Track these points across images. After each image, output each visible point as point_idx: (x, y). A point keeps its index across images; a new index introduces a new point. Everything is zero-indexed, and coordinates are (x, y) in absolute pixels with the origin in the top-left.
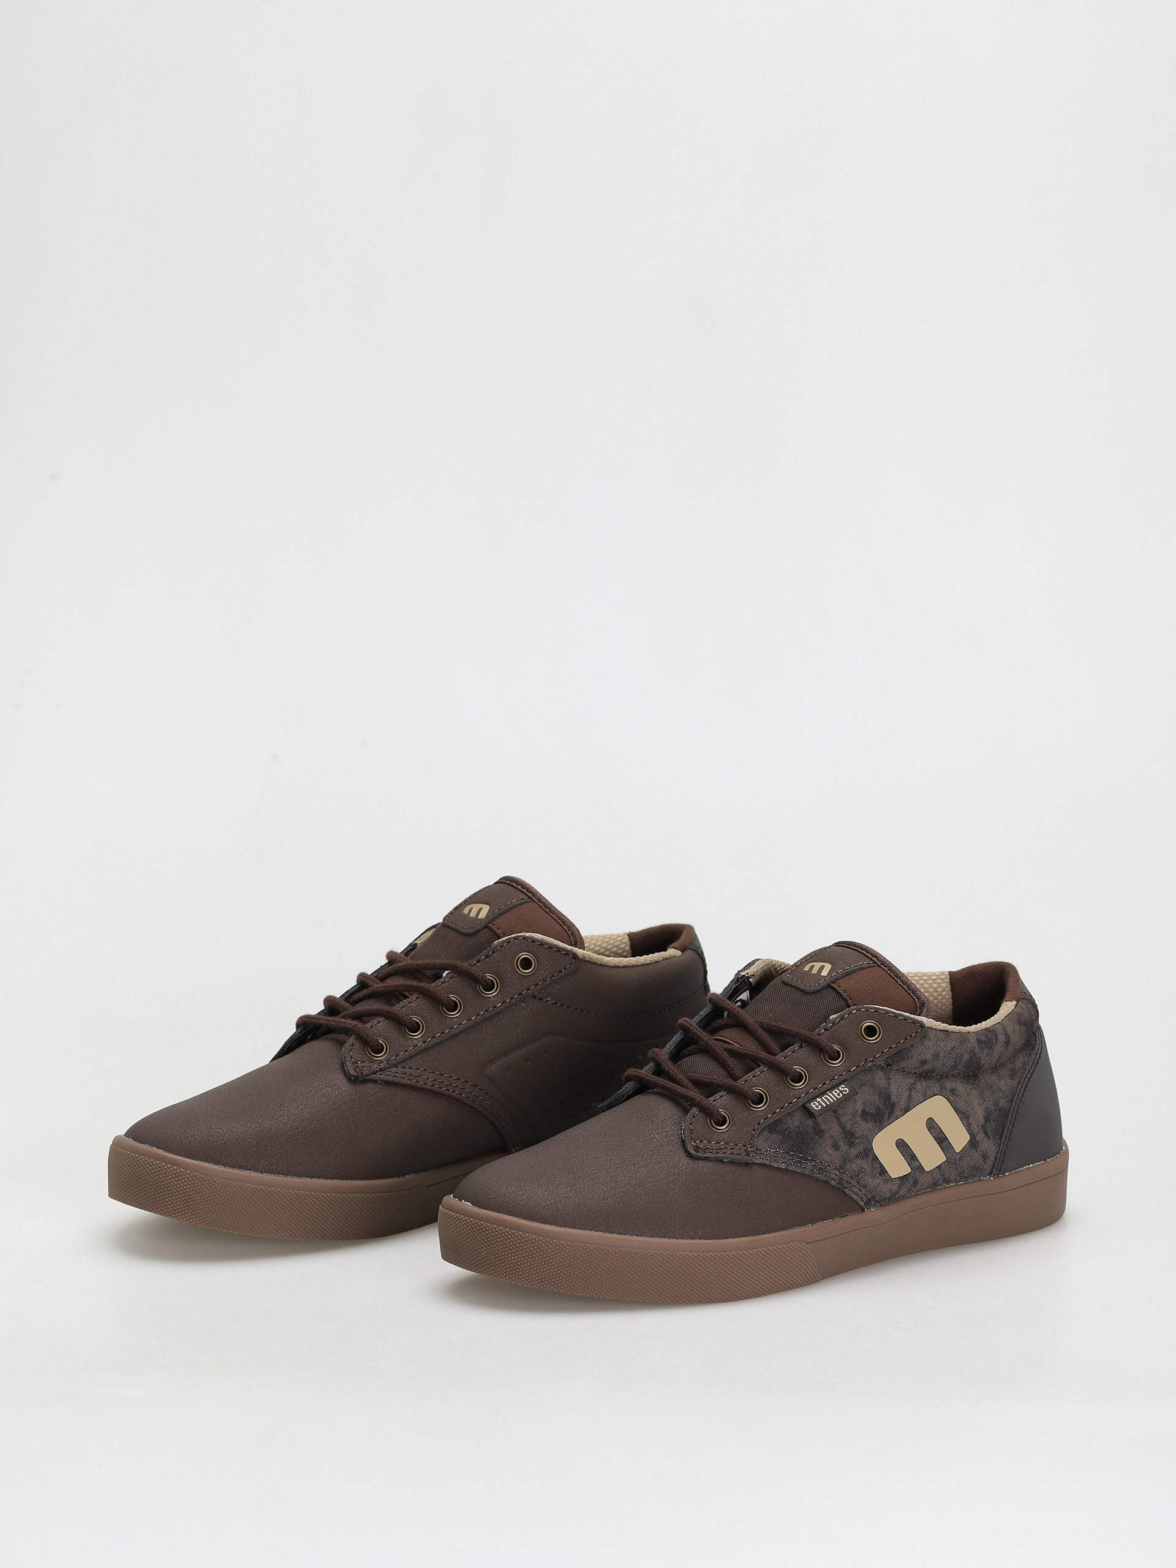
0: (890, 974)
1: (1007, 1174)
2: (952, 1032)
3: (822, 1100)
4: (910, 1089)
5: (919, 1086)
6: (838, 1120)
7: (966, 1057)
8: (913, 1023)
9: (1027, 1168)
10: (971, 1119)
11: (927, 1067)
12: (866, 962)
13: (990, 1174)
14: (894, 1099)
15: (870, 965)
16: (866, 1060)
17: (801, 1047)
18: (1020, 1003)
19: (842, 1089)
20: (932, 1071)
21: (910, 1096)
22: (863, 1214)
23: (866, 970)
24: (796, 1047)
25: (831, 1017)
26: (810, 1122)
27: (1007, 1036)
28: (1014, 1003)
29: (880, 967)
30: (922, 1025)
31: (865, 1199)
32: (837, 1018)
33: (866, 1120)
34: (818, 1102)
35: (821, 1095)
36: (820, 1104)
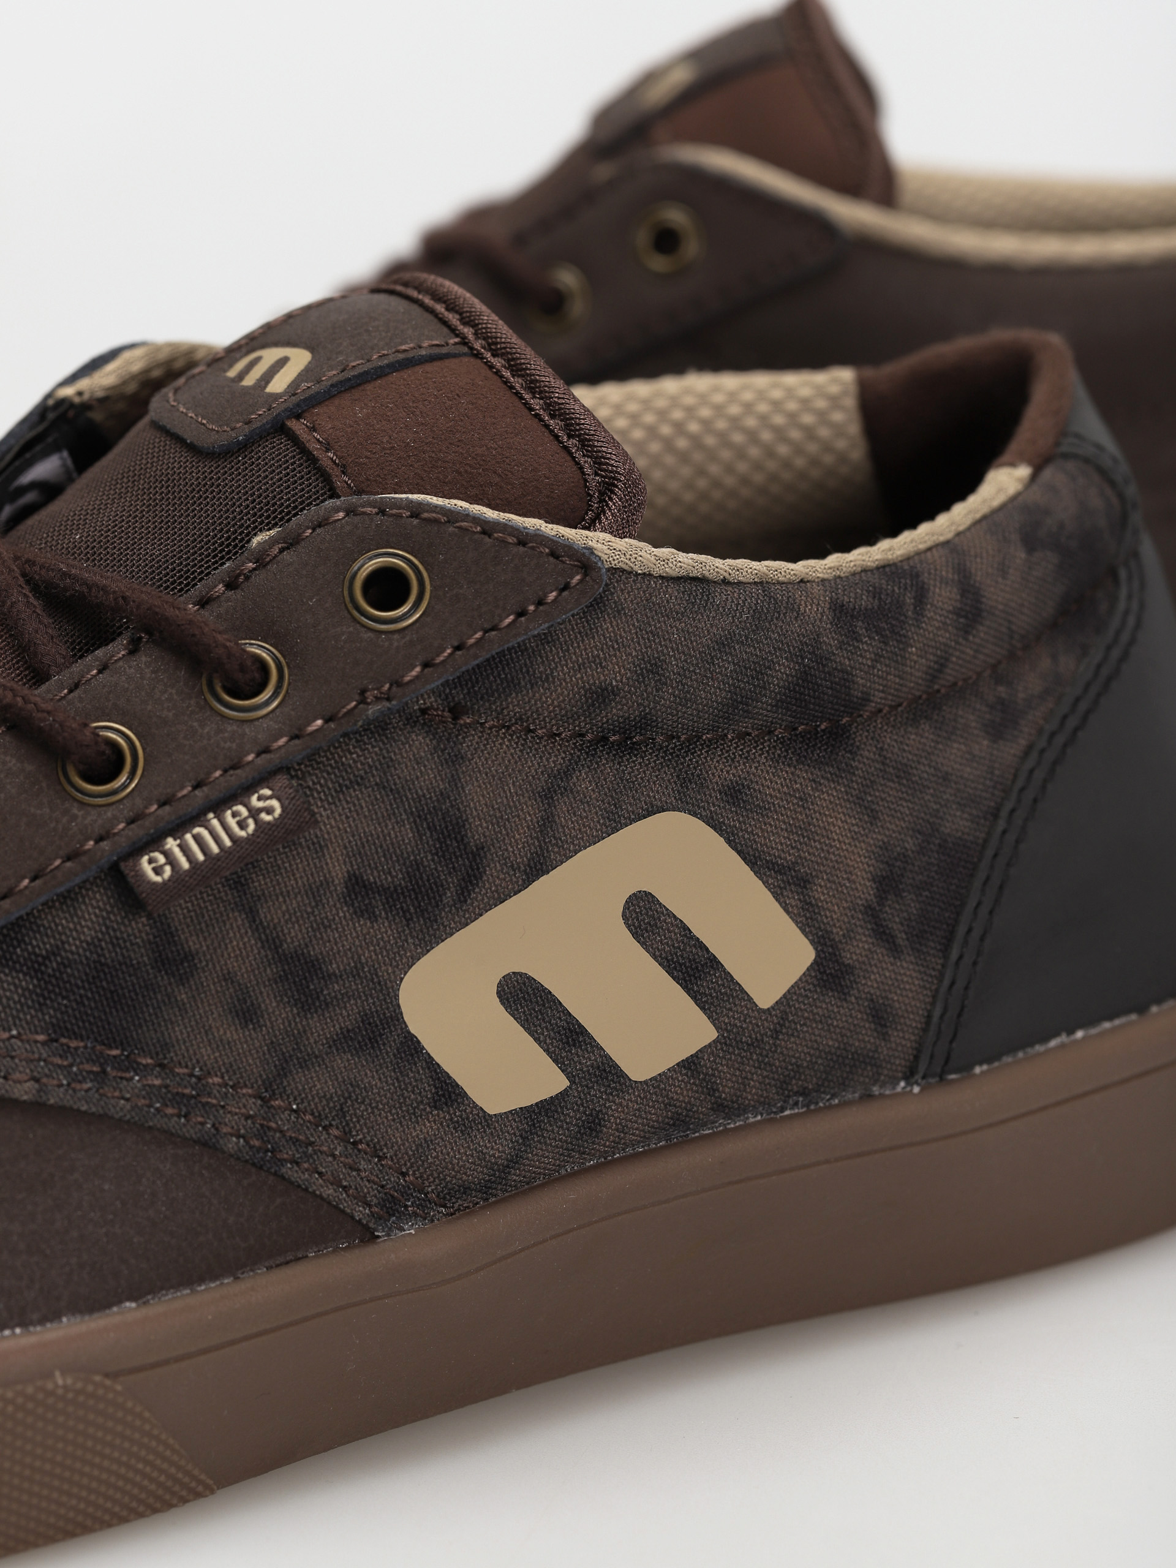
0: (506, 382)
1: (977, 1070)
2: (725, 582)
3: (184, 848)
4: (548, 796)
5: (584, 782)
6: (252, 914)
7: (783, 670)
8: (553, 554)
9: (1062, 1046)
10: (819, 893)
11: (615, 712)
12: (432, 339)
13: (909, 1075)
14: (478, 830)
15: (444, 350)
16: (363, 692)
17: (133, 652)
18: (1048, 473)
19: (261, 804)
20: (645, 723)
21: (547, 822)
22: (371, 1250)
23: (419, 370)
24: (118, 649)
25: (256, 540)
26: (139, 927)
27: (968, 589)
28: (1023, 472)
29: (478, 356)
30: (585, 562)
31: (373, 1195)
32: (272, 542)
33: (368, 913)
34: (167, 854)
35: (178, 829)
36: (171, 860)
